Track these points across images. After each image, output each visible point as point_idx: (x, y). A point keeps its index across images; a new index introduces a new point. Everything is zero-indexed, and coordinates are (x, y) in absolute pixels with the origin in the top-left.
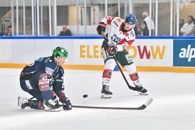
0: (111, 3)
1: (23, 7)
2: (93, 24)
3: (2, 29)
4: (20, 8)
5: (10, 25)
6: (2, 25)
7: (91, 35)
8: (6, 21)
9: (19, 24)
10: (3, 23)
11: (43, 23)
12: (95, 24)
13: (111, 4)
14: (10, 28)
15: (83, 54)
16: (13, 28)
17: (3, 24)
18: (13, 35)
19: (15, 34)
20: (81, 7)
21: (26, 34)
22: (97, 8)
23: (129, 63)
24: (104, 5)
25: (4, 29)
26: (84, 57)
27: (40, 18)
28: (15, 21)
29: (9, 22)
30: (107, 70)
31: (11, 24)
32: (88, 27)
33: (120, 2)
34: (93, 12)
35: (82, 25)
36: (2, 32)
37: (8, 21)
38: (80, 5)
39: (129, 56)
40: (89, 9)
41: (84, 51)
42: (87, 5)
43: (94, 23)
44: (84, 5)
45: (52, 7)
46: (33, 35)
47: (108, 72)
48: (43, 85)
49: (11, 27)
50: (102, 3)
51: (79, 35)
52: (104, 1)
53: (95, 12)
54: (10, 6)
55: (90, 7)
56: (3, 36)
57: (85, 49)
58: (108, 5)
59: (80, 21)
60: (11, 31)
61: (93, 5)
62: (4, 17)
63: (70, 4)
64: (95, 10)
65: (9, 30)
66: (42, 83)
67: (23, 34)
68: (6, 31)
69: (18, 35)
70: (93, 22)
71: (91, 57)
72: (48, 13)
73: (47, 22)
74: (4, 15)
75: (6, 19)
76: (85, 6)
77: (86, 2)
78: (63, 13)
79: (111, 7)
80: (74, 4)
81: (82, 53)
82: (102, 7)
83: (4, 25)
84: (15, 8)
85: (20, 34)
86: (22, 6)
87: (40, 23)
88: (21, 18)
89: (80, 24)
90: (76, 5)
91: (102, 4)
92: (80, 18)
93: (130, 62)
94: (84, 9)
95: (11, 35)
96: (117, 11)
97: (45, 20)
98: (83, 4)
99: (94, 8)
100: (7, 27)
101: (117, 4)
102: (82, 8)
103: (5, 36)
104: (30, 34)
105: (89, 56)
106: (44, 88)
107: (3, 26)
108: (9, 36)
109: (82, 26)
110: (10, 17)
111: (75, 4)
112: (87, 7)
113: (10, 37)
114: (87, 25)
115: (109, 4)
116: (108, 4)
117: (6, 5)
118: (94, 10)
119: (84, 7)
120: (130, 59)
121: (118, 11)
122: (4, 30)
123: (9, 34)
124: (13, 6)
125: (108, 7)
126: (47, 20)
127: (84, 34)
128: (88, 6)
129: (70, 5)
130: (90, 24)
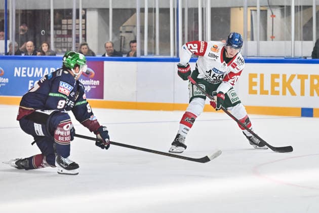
0: (302, 5)
1: (155, 9)
2: (271, 39)
3: (121, 46)
4: (151, 10)
5: (133, 39)
6: (120, 38)
7: (267, 57)
8: (127, 32)
9: (149, 36)
10: (123, 34)
11: (188, 35)
12: (274, 39)
13: (300, 6)
14: (134, 44)
15: (254, 88)
16: (138, 44)
17: (121, 36)
18: (139, 56)
19: (142, 54)
20: (251, 10)
21: (160, 54)
22: (277, 12)
23: (233, 103)
24: (289, 8)
25: (124, 45)
26: (255, 92)
27: (183, 28)
28: (142, 32)
29: (132, 34)
30: (189, 115)
31: (135, 37)
32: (263, 43)
33: (316, 2)
34: (271, 18)
35: (252, 39)
36: (121, 49)
37: (131, 32)
38: (249, 7)
39: (233, 92)
40: (264, 13)
41: (255, 84)
42: (261, 6)
43: (273, 37)
44: (256, 7)
45: (203, 9)
46: (172, 56)
47: (189, 117)
48: (62, 136)
49: (135, 41)
50: (285, 4)
51: (247, 57)
52: (290, 1)
53: (274, 18)
54: (134, 7)
55: (266, 11)
56: (122, 56)
57: (257, 80)
58: (296, 7)
59: (250, 34)
60: (134, 48)
61: (271, 6)
62: (124, 25)
63: (234, 6)
64: (275, 16)
65: (133, 47)
66: (62, 133)
67: (155, 54)
68: (127, 49)
69: (146, 56)
70: (271, 35)
71: (266, 93)
72: (197, 19)
73: (195, 35)
74: (124, 23)
75: (128, 29)
76: (258, 9)
77: (260, 3)
78: (222, 20)
79: (300, 10)
80: (239, 6)
81: (252, 87)
82: (285, 10)
83: (124, 38)
84: (142, 10)
85: (149, 53)
86: (154, 7)
87: (183, 36)
88: (152, 26)
89: (249, 39)
90: (242, 7)
91: (286, 6)
92: (249, 29)
93: (235, 101)
94: (257, 13)
95: (135, 55)
96: (310, 17)
97: (192, 32)
98: (255, 5)
99: (273, 12)
100: (129, 42)
101: (312, 6)
102: (253, 12)
103: (125, 56)
104: (166, 55)
105: (264, 92)
106: (62, 141)
107: (123, 40)
108: (131, 57)
109: (252, 42)
110: (135, 26)
111: (242, 5)
112: (261, 11)
113: (134, 58)
114: (260, 40)
115: (298, 6)
116: (296, 5)
117: (129, 6)
118: (273, 16)
119: (256, 10)
120: (234, 97)
121: (312, 18)
122: (123, 47)
123: (132, 53)
124: (140, 7)
125: (296, 11)
126: (195, 32)
127: (256, 55)
128: (262, 9)
129: (232, 7)
130: (266, 39)
